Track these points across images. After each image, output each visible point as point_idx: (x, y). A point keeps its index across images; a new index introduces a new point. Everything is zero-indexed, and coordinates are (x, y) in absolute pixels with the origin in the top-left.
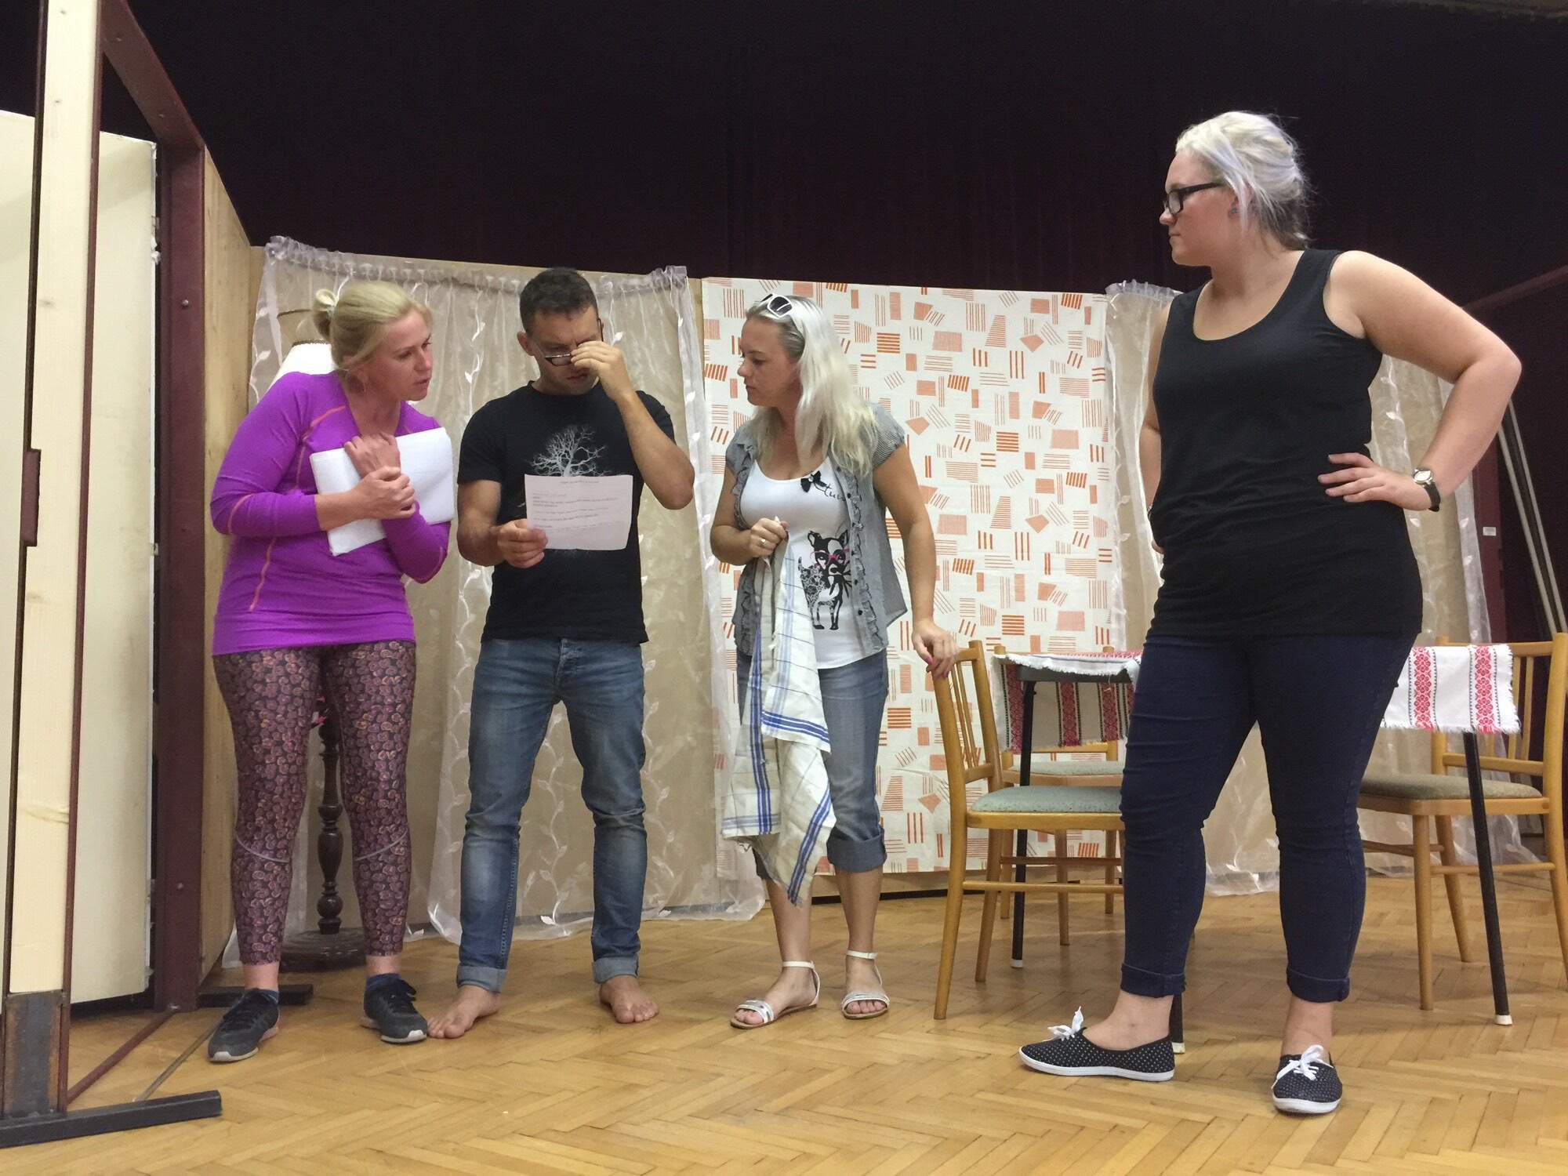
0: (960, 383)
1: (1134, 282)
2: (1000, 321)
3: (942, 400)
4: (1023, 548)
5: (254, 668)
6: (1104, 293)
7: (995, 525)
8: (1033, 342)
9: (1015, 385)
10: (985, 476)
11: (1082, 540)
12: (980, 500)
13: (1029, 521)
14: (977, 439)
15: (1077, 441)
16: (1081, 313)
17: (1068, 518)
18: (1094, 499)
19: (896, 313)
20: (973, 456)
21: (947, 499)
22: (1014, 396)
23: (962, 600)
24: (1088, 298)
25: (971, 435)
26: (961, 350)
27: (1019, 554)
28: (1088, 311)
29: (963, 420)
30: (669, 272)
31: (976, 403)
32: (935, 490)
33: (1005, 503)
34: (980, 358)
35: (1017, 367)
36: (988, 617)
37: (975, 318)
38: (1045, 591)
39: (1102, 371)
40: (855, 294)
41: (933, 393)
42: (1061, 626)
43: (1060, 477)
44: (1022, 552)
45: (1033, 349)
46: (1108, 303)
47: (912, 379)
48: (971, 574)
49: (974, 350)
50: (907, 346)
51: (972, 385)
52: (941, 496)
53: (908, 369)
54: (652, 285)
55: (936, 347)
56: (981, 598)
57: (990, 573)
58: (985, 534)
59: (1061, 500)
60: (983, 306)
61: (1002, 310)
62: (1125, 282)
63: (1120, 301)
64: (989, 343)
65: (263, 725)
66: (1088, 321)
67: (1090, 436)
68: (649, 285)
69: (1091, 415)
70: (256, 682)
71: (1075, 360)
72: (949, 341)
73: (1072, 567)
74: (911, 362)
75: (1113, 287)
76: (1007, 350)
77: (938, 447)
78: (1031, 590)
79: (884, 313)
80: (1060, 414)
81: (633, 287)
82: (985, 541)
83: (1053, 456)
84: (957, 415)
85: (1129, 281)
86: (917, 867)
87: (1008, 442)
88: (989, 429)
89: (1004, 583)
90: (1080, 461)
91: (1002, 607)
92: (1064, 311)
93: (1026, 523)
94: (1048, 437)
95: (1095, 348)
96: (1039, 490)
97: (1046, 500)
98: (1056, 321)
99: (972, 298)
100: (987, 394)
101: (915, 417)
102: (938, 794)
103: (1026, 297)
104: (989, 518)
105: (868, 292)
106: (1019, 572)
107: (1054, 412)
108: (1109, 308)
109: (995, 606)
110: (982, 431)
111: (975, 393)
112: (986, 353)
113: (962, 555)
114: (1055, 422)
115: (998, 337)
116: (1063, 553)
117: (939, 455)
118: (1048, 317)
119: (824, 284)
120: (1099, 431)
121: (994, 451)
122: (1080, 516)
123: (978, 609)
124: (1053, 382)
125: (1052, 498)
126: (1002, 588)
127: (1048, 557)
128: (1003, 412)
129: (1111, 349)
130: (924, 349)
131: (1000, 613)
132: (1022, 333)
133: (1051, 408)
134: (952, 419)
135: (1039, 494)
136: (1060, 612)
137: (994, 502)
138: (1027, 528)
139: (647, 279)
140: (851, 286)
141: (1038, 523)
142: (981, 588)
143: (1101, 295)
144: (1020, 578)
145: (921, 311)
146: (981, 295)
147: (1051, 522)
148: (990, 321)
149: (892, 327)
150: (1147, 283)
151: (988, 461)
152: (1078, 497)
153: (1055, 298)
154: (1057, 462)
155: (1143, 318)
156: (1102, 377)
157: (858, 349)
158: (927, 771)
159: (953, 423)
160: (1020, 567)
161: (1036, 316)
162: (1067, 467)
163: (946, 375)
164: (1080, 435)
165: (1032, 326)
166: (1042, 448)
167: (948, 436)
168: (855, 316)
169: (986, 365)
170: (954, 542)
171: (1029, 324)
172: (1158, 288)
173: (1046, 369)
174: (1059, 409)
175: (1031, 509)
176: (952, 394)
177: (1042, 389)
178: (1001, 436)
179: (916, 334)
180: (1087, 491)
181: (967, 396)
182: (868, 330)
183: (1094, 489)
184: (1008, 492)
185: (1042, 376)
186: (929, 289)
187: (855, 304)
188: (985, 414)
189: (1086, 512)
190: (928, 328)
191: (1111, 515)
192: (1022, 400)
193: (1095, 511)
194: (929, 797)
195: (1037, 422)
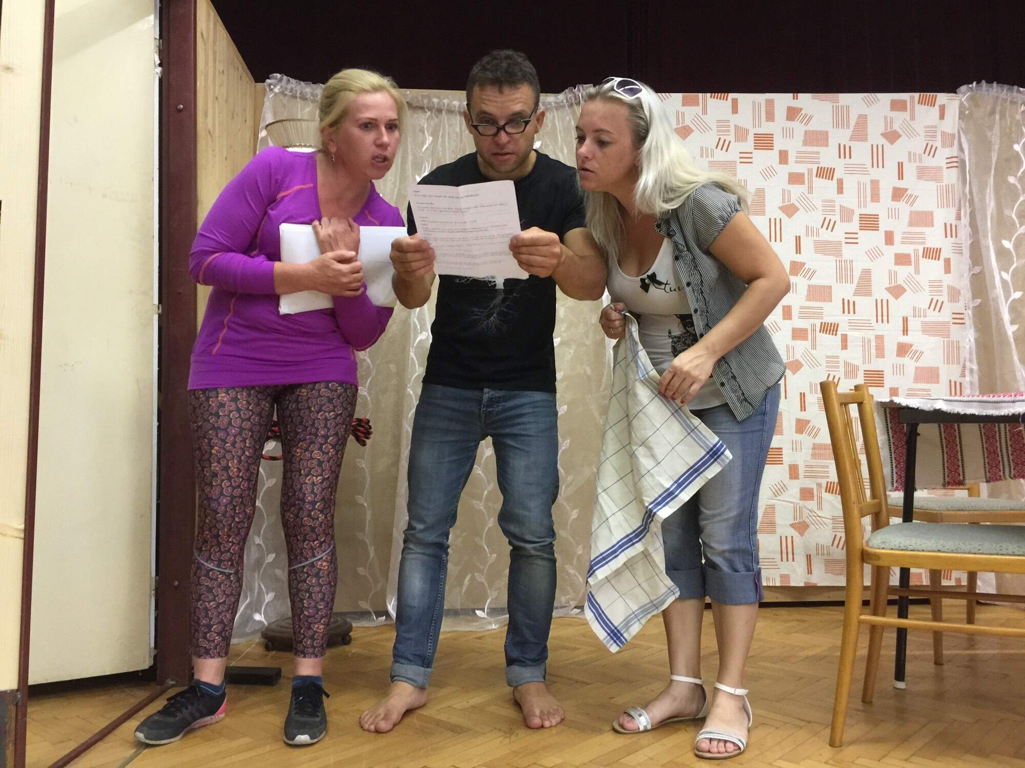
0: (826, 173)
1: (984, 82)
2: (862, 121)
3: (810, 189)
4: (882, 312)
5: (210, 403)
6: (955, 92)
7: (857, 293)
8: (892, 136)
9: (875, 173)
10: (848, 252)
11: (937, 306)
12: (844, 271)
13: (888, 289)
14: (842, 220)
15: (932, 219)
16: (936, 110)
17: (924, 288)
18: (948, 270)
19: (770, 117)
20: (838, 235)
21: (814, 272)
22: (875, 184)
23: (827, 357)
24: (942, 98)
25: (836, 217)
26: (827, 145)
27: (880, 318)
28: (942, 109)
29: (829, 205)
30: (579, 90)
31: (840, 190)
32: (804, 264)
33: (866, 275)
34: (844, 152)
35: (878, 157)
36: (851, 371)
37: (840, 118)
38: (903, 349)
39: (955, 160)
40: (735, 102)
41: (803, 183)
42: (917, 379)
43: (916, 251)
44: (882, 316)
45: (892, 143)
46: (961, 100)
47: (783, 171)
48: (836, 335)
49: (839, 145)
50: (779, 144)
51: (837, 175)
52: (809, 269)
53: (780, 163)
54: (565, 101)
55: (806, 143)
56: (844, 355)
57: (852, 335)
58: (849, 301)
59: (917, 271)
60: (848, 107)
61: (864, 110)
62: (975, 83)
63: (971, 99)
64: (852, 139)
65: (213, 451)
66: (942, 117)
67: (944, 215)
68: (562, 102)
69: (945, 197)
70: (211, 414)
71: (930, 150)
72: (817, 138)
73: (929, 329)
74: (783, 157)
75: (963, 88)
76: (867, 145)
77: (807, 228)
78: (890, 348)
79: (760, 118)
80: (916, 197)
81: (550, 104)
82: (848, 307)
83: (909, 233)
84: (824, 201)
85: (979, 82)
86: (789, 583)
87: (869, 222)
88: (852, 212)
89: (865, 343)
90: (935, 237)
91: (864, 363)
92: (920, 109)
93: (885, 291)
94: (905, 218)
95: (948, 140)
96: (897, 263)
97: (904, 272)
98: (913, 118)
99: (837, 101)
100: (850, 184)
101: (787, 203)
102: (807, 520)
103: (885, 99)
104: (851, 287)
105: (745, 99)
106: (880, 333)
107: (911, 196)
108: (961, 106)
109: (858, 362)
110: (846, 214)
111: (840, 182)
112: (850, 147)
113: (828, 319)
114: (912, 205)
115: (860, 133)
116: (920, 316)
117: (807, 235)
118: (906, 115)
119: (709, 95)
120: (953, 211)
121: (856, 229)
122: (936, 286)
123: (842, 365)
124: (910, 170)
125: (908, 270)
126: (863, 346)
127: (905, 320)
128: (865, 197)
129: (963, 140)
130: (794, 146)
131: (863, 368)
132: (882, 129)
133: (909, 192)
134: (819, 205)
135: (897, 267)
136: (916, 368)
137: (857, 274)
138: (887, 296)
139: (561, 97)
140: (732, 96)
141: (897, 291)
142: (844, 346)
143: (953, 94)
144: (880, 339)
145: (792, 114)
146: (845, 99)
147: (908, 290)
148: (853, 122)
149: (766, 128)
150: (995, 83)
151: (851, 239)
152: (932, 269)
153: (912, 98)
154: (913, 238)
155: (992, 113)
156: (955, 164)
157: (737, 148)
158: (798, 501)
159: (820, 207)
160: (881, 329)
161: (895, 114)
162: (924, 243)
163: (814, 168)
164: (935, 215)
165: (892, 122)
166: (900, 227)
167: (815, 218)
168: (735, 120)
169: (850, 158)
170: (821, 308)
171: (888, 121)
172: (1006, 87)
173: (904, 159)
174: (916, 193)
175: (890, 279)
176: (819, 183)
177: (901, 176)
178: (863, 217)
179: (788, 133)
180: (941, 263)
181: (833, 184)
182: (747, 131)
183: (947, 262)
184: (868, 265)
185: (900, 165)
186: (799, 95)
187: (735, 110)
188: (849, 199)
189: (940, 281)
190: (799, 128)
191: (964, 285)
192: (882, 185)
193: (948, 280)
194: (799, 523)
195: (895, 205)
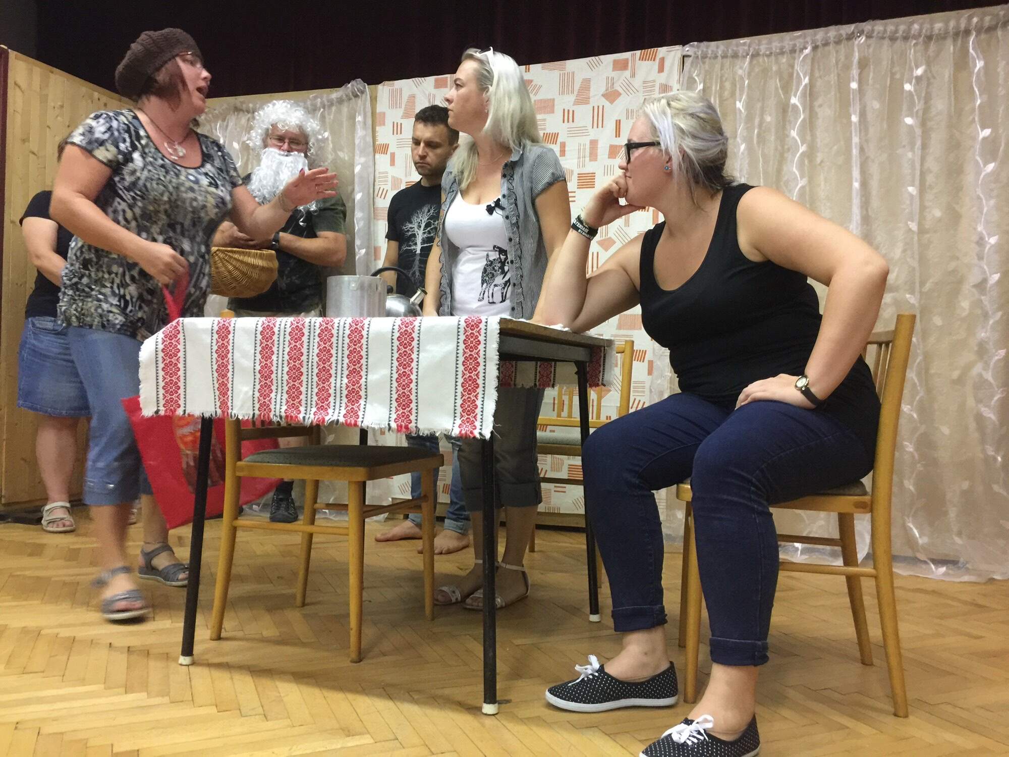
0: (550, 138)
2: (586, 85)
8: (612, 96)
9: (593, 134)
13: (599, 242)
16: (656, 64)
22: (594, 143)
24: (663, 51)
26: (553, 112)
28: (662, 62)
30: (353, 85)
31: (562, 152)
34: (569, 117)
35: (598, 118)
37: (566, 85)
45: (612, 102)
46: (686, 51)
49: (564, 110)
51: (560, 138)
59: (627, 223)
60: (573, 73)
61: (588, 74)
64: (576, 103)
66: (661, 70)
72: (544, 106)
76: (590, 107)
81: (333, 100)
87: (586, 181)
88: (572, 172)
92: (642, 66)
93: (596, 244)
98: (634, 75)
99: (564, 69)
100: (571, 145)
103: (609, 59)
111: (563, 145)
112: (573, 111)
115: (583, 98)
118: (627, 73)
121: (574, 188)
128: (584, 157)
132: (603, 90)
138: (597, 248)
139: (342, 91)
141: (607, 243)
146: (572, 65)
147: (617, 242)
148: (577, 86)
153: (633, 57)
161: (616, 74)
165: (613, 82)
169: (573, 121)
171: (610, 81)
173: (622, 117)
177: (618, 134)
180: (650, 214)
185: (618, 123)
186: (531, 66)
188: (570, 161)
192: (600, 145)
195: (611, 162)
